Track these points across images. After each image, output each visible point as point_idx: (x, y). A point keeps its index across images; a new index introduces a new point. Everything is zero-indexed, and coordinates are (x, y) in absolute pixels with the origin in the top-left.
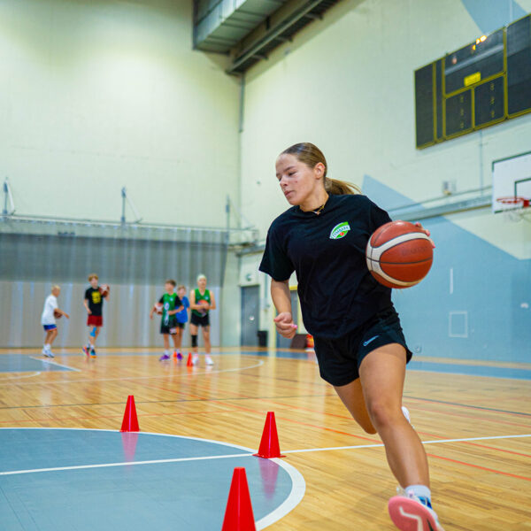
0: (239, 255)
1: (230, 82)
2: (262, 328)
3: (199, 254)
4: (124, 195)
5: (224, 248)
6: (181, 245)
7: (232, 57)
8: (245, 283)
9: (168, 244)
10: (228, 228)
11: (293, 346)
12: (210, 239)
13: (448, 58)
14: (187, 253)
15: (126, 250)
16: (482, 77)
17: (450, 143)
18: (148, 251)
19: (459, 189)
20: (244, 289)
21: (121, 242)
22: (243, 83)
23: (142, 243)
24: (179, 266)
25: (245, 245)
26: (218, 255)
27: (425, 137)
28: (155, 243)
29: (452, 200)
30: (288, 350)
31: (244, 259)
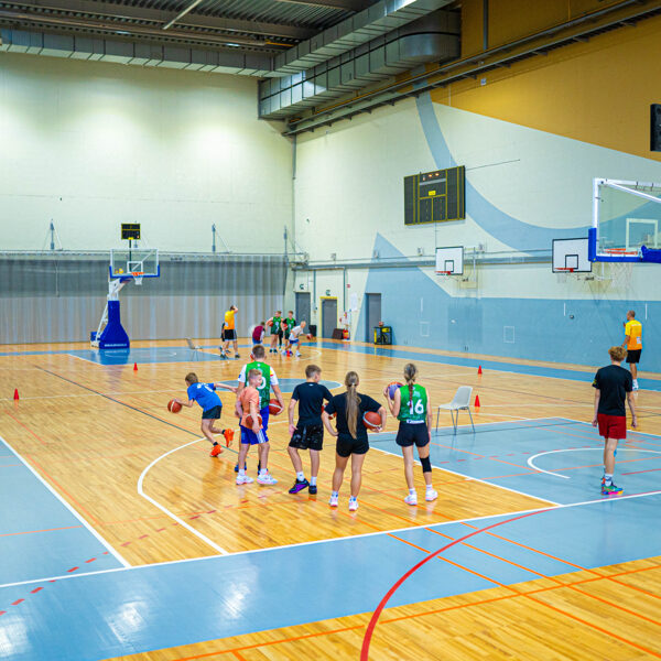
0: (294, 270)
1: (285, 142)
2: (312, 323)
3: (269, 269)
4: (214, 230)
5: (285, 265)
6: (257, 264)
7: (286, 123)
8: (299, 290)
9: (248, 264)
10: (286, 253)
11: (334, 337)
12: (276, 260)
13: (421, 175)
14: (261, 269)
15: (220, 269)
16: (437, 194)
17: (421, 225)
18: (235, 270)
19: (427, 253)
20: (298, 294)
21: (217, 264)
22: (295, 143)
23: (231, 264)
24: (256, 279)
25: (298, 264)
26: (281, 270)
27: (409, 220)
28: (239, 264)
29: (423, 259)
30: (331, 341)
31: (297, 273)
